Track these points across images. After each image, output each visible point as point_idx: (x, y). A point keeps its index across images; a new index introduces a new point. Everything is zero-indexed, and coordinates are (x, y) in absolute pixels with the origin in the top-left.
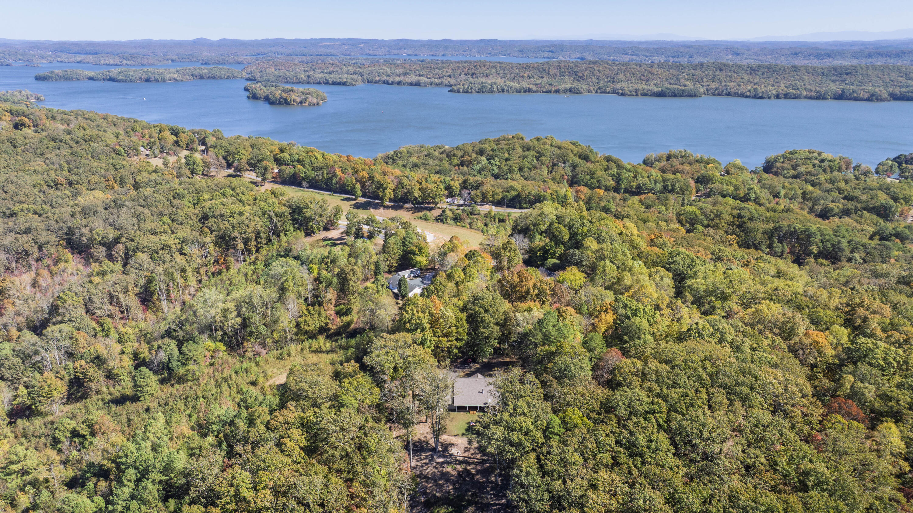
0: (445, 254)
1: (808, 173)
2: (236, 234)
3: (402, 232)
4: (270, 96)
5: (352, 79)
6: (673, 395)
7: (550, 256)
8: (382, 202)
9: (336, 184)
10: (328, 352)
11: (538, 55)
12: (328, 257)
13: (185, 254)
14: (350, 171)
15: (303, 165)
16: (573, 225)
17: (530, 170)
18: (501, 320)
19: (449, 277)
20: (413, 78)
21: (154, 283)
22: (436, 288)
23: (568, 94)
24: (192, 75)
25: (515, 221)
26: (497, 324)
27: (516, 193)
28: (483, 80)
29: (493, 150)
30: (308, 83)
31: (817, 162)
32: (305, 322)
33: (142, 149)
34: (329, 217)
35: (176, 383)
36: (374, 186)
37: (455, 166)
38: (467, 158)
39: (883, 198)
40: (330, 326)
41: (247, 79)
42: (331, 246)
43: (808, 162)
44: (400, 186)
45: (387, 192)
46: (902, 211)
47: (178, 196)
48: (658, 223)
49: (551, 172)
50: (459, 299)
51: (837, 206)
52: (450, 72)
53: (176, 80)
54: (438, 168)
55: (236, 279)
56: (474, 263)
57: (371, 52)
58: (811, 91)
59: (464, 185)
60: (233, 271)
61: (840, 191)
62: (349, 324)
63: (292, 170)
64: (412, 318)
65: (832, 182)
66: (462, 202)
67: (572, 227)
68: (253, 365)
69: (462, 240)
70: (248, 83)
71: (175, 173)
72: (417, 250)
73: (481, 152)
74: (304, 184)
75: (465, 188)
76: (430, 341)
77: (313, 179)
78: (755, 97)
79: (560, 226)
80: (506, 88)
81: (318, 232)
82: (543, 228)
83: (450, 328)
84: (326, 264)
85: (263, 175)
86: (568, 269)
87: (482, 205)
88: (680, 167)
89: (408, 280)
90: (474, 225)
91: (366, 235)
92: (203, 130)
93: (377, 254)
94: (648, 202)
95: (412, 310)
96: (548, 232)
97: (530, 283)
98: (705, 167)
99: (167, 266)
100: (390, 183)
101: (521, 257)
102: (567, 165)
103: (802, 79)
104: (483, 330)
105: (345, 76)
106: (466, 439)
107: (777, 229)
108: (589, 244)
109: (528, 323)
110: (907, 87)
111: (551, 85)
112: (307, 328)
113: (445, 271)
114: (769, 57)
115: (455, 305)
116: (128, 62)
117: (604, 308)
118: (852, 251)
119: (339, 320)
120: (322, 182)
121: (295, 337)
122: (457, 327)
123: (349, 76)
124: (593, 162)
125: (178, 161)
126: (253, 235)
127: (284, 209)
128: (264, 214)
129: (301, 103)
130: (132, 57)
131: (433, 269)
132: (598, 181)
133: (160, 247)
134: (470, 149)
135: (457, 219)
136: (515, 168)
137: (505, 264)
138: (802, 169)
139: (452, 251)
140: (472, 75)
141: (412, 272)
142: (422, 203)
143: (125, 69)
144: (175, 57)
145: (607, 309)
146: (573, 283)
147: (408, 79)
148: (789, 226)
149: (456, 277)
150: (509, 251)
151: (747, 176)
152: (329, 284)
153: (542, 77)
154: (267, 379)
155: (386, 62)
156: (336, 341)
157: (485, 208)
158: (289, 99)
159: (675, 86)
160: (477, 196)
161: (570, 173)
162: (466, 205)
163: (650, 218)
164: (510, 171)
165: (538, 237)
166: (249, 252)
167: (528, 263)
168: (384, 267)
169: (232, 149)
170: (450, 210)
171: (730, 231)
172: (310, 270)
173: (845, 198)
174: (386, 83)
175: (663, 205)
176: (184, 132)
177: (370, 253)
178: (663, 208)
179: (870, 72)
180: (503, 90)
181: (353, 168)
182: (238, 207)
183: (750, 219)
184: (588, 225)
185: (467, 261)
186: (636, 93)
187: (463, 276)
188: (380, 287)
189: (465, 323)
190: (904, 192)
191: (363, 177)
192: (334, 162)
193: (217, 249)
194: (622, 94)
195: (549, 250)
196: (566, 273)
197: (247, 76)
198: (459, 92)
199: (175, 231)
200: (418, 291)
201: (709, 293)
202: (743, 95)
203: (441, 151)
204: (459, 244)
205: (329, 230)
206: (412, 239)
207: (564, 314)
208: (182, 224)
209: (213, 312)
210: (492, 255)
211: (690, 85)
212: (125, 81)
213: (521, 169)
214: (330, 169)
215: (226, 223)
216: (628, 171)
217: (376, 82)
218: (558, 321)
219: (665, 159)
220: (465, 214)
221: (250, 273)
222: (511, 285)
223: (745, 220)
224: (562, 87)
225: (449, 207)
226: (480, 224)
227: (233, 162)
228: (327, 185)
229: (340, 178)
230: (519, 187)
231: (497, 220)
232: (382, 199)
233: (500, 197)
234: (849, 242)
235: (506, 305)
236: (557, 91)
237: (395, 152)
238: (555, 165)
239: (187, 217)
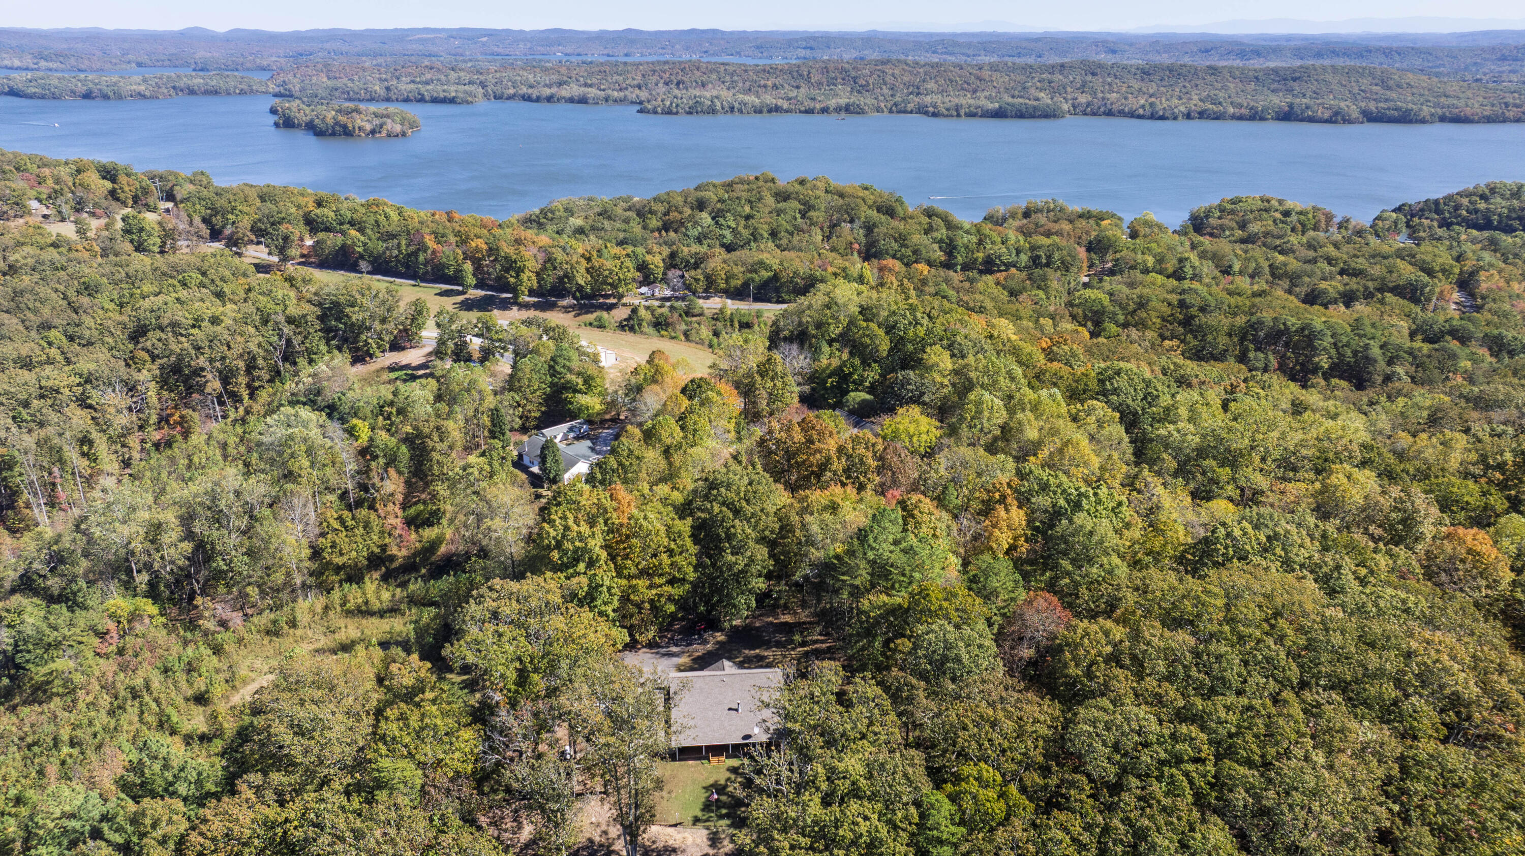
0: (639, 389)
1: (1267, 234)
2: (202, 361)
3: (549, 346)
4: (317, 121)
5: (466, 92)
6: (1223, 714)
7: (852, 387)
8: (516, 297)
9: (425, 265)
10: (382, 614)
11: (789, 55)
12: (391, 404)
13: (90, 407)
14: (453, 239)
15: (361, 230)
16: (896, 322)
17: (792, 234)
18: (772, 532)
19: (649, 436)
20: (575, 90)
21: (17, 469)
22: (620, 464)
23: (843, 115)
24: (174, 88)
25: (775, 323)
26: (762, 540)
27: (771, 274)
28: (697, 92)
29: (721, 200)
30: (388, 100)
31: (1278, 215)
32: (334, 545)
33: (34, 204)
34: (402, 323)
35: (25, 703)
36: (498, 267)
37: (652, 231)
38: (674, 215)
39: (1407, 272)
40: (394, 550)
41: (276, 95)
42: (405, 381)
43: (1265, 215)
44: (549, 265)
45: (524, 276)
46: (1441, 292)
47: (89, 289)
48: (1037, 321)
49: (829, 238)
50: (674, 488)
51: (1333, 286)
52: (639, 79)
53: (143, 97)
54: (621, 236)
55: (203, 455)
56: (702, 404)
57: (500, 50)
58: (1241, 106)
59: (672, 261)
60: (197, 439)
61: (1330, 261)
62: (433, 546)
63: (339, 239)
64: (564, 536)
65: (1310, 246)
66: (668, 293)
67: (894, 327)
68: (205, 651)
69: (673, 360)
70: (277, 100)
71: (97, 249)
72: (580, 381)
73: (701, 205)
74: (363, 265)
75: (674, 266)
76: (609, 589)
77: (380, 256)
78: (1153, 117)
79: (872, 325)
80: (736, 105)
81: (378, 354)
82: (835, 330)
83: (655, 555)
84: (388, 418)
85: (282, 251)
86: (901, 411)
87: (708, 298)
88: (1055, 227)
89: (562, 446)
90: (694, 337)
91: (476, 355)
92: (171, 173)
93: (496, 394)
94: (1012, 284)
95: (564, 518)
96: (846, 339)
97: (831, 445)
98: (1098, 225)
99: (50, 431)
100: (531, 260)
101: (797, 389)
102: (857, 224)
103: (1224, 88)
104: (730, 558)
105: (453, 88)
106: (705, 832)
107: (1253, 326)
108: (934, 359)
109: (834, 540)
110: (1386, 100)
111: (813, 99)
112: (340, 561)
113: (640, 425)
114: (1165, 56)
115: (664, 501)
116: (51, 65)
117: (997, 495)
118: (1390, 363)
119: (414, 536)
120: (398, 261)
121: (310, 581)
122: (671, 552)
123: (461, 88)
124: (904, 219)
125: (107, 227)
126: (241, 364)
127: (307, 308)
128: (265, 322)
129: (373, 132)
130: (59, 56)
131: (615, 420)
132: (915, 252)
133: (34, 391)
134: (680, 200)
135: (660, 325)
136: (764, 231)
137: (763, 404)
138: (1255, 227)
139: (654, 381)
140: (678, 84)
141: (571, 429)
142: (593, 296)
143: (40, 74)
144: (144, 59)
145: (1004, 498)
146: (915, 439)
147: (565, 92)
148: (1275, 319)
149: (664, 435)
150: (772, 379)
151: (1169, 238)
152: (391, 461)
153: (798, 87)
154: (234, 687)
155: (530, 66)
156: (404, 585)
157: (714, 304)
158: (350, 126)
159: (1021, 100)
160: (697, 280)
161: (864, 240)
162: (677, 299)
163: (1022, 313)
164: (755, 236)
165: (826, 349)
166: (236, 398)
167: (810, 401)
168: (512, 418)
169: (221, 202)
170: (647, 308)
171: (1168, 334)
172: (351, 432)
173: (1342, 272)
174: (527, 98)
175: (1039, 288)
176: (128, 175)
177: (480, 392)
178: (1041, 294)
179: (1329, 77)
180: (732, 109)
181: (457, 234)
182: (211, 307)
183: (1202, 310)
184: (925, 321)
185: (685, 403)
186: (956, 112)
187: (678, 434)
188: (496, 464)
189: (689, 542)
190: (1440, 261)
191: (477, 250)
192: (421, 223)
193: (165, 394)
194: (935, 115)
195: (851, 374)
196: (898, 419)
197: (277, 90)
198: (655, 113)
199: (74, 359)
200: (582, 468)
201: (1202, 452)
202: (1132, 115)
203: (625, 205)
204: (667, 368)
205: (403, 349)
206: (569, 360)
207: (916, 512)
208: (90, 344)
209: (125, 530)
210: (737, 388)
211: (1045, 98)
212: (43, 97)
213: (774, 234)
214: (414, 236)
215: (183, 339)
216: (967, 232)
217: (510, 98)
218: (905, 530)
219: (1020, 216)
220: (676, 315)
221: (232, 441)
222: (787, 451)
223: (1193, 311)
224: (832, 103)
225: (643, 303)
226: (705, 332)
227: (224, 227)
228: (408, 267)
229: (434, 252)
230: (775, 263)
231: (737, 325)
232: (514, 290)
233: (739, 282)
234: (1381, 347)
235: (780, 497)
236: (825, 110)
237: (542, 211)
238: (835, 225)
239: (103, 329)
